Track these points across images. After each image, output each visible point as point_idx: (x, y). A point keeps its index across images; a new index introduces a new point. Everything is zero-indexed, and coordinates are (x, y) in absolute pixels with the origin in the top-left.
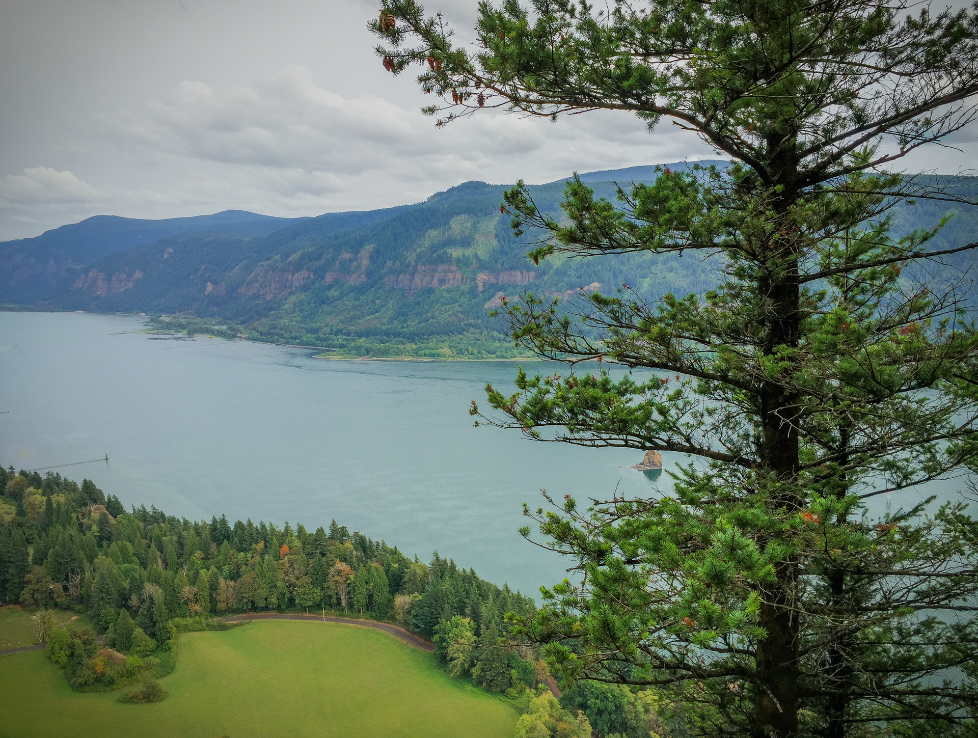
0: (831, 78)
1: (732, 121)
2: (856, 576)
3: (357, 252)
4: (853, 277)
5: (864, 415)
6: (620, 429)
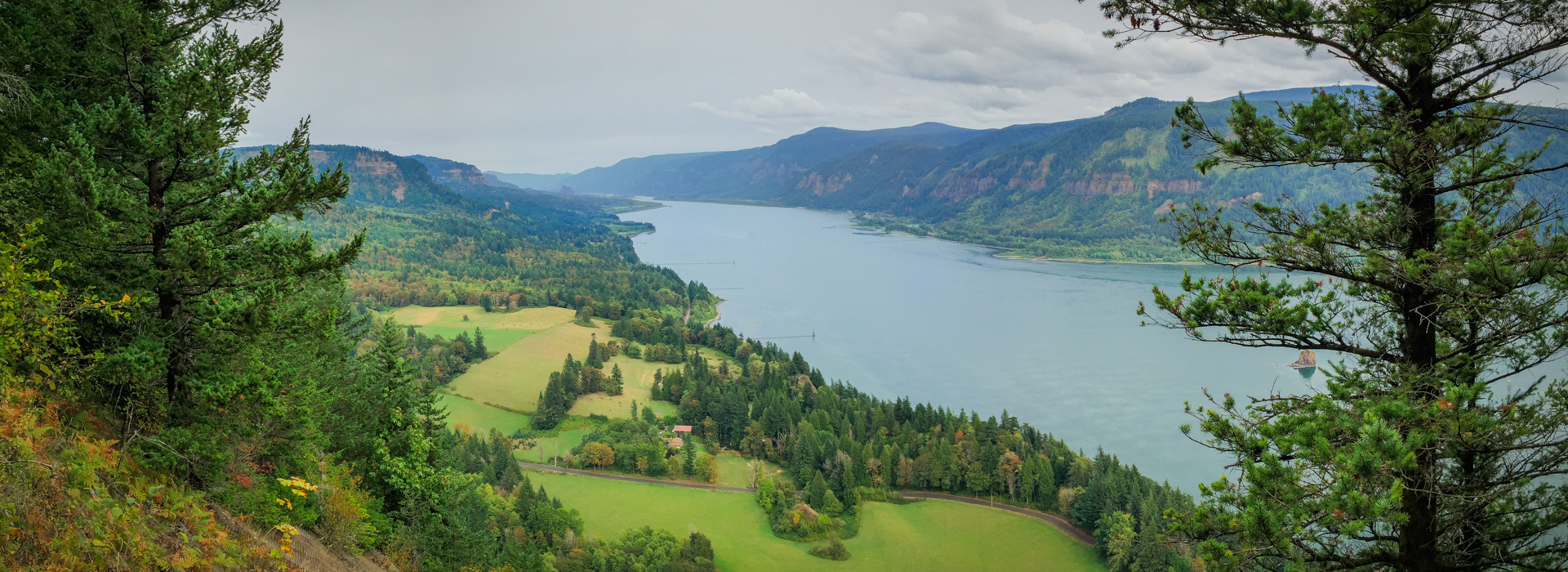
0: (1459, 22)
1: (1378, 52)
2: (1483, 455)
3: (1039, 160)
4: (1478, 190)
5: (1489, 309)
6: (1277, 329)
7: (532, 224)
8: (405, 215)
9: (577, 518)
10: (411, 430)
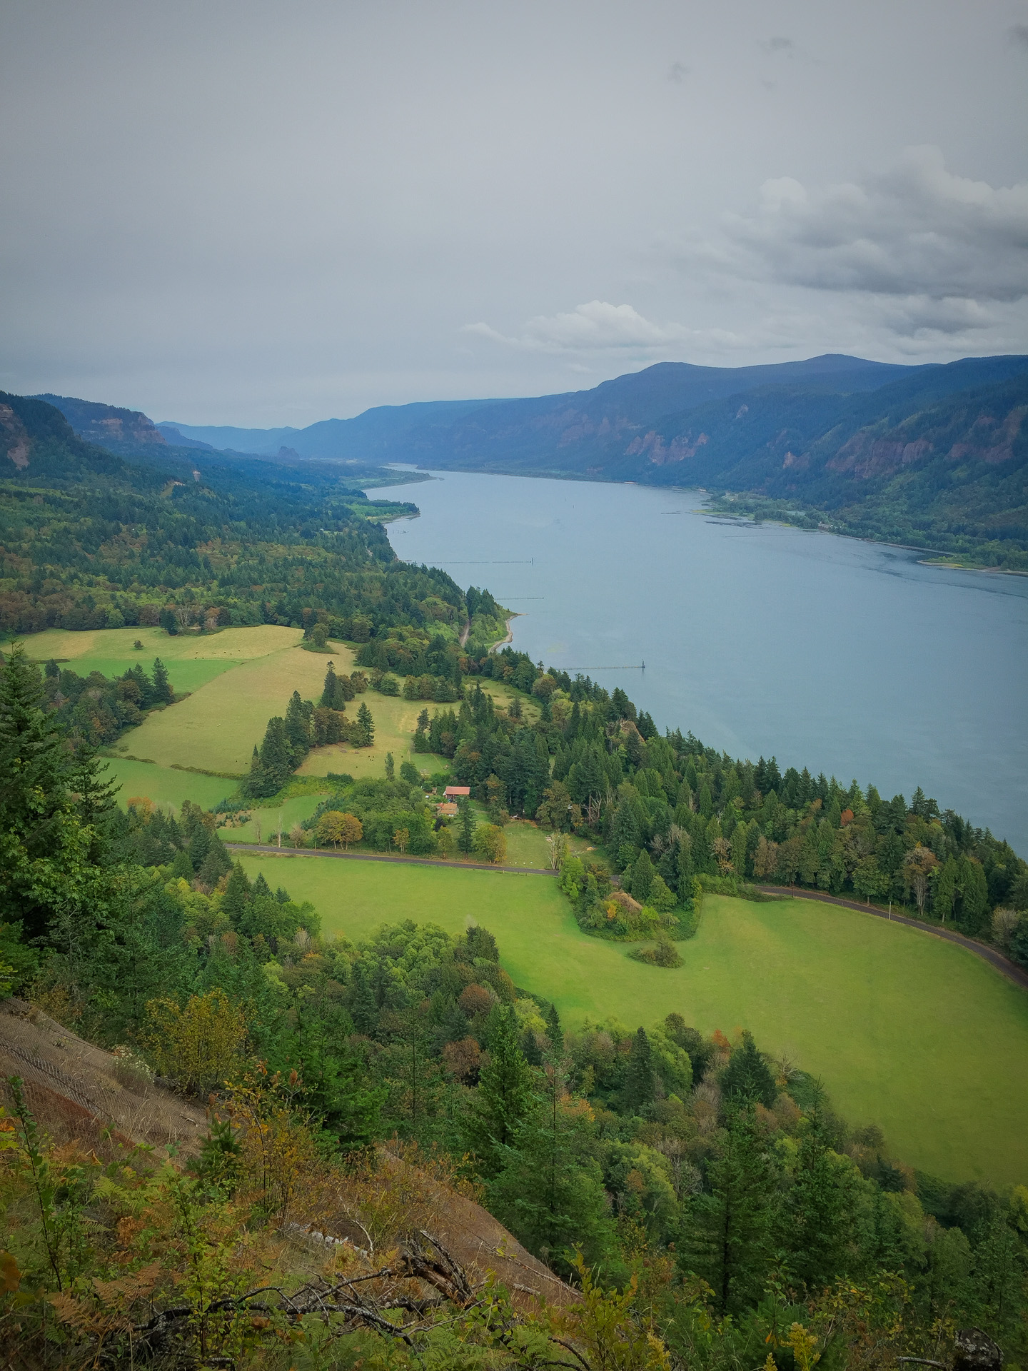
3: (1003, 415)
7: (236, 504)
8: (32, 490)
9: (312, 914)
10: (60, 817)
